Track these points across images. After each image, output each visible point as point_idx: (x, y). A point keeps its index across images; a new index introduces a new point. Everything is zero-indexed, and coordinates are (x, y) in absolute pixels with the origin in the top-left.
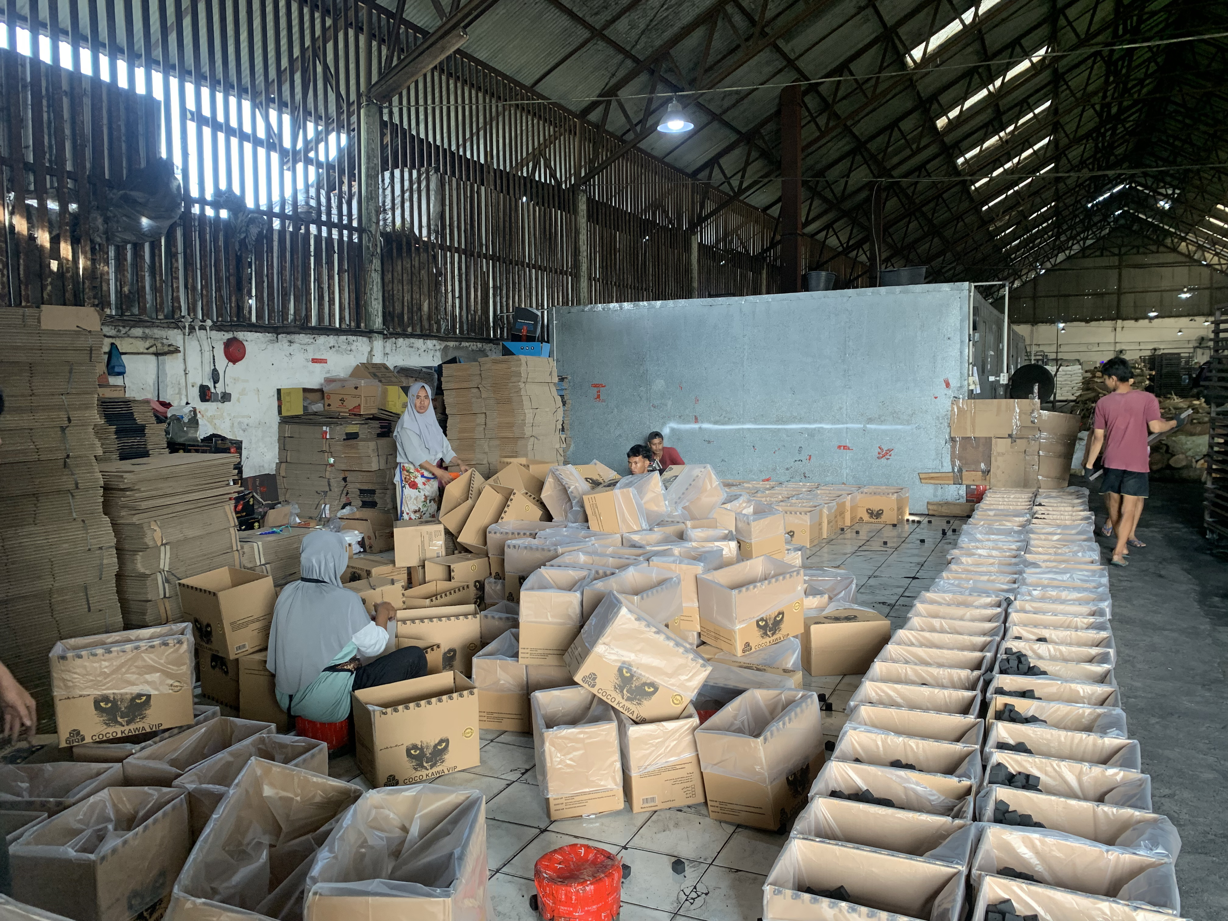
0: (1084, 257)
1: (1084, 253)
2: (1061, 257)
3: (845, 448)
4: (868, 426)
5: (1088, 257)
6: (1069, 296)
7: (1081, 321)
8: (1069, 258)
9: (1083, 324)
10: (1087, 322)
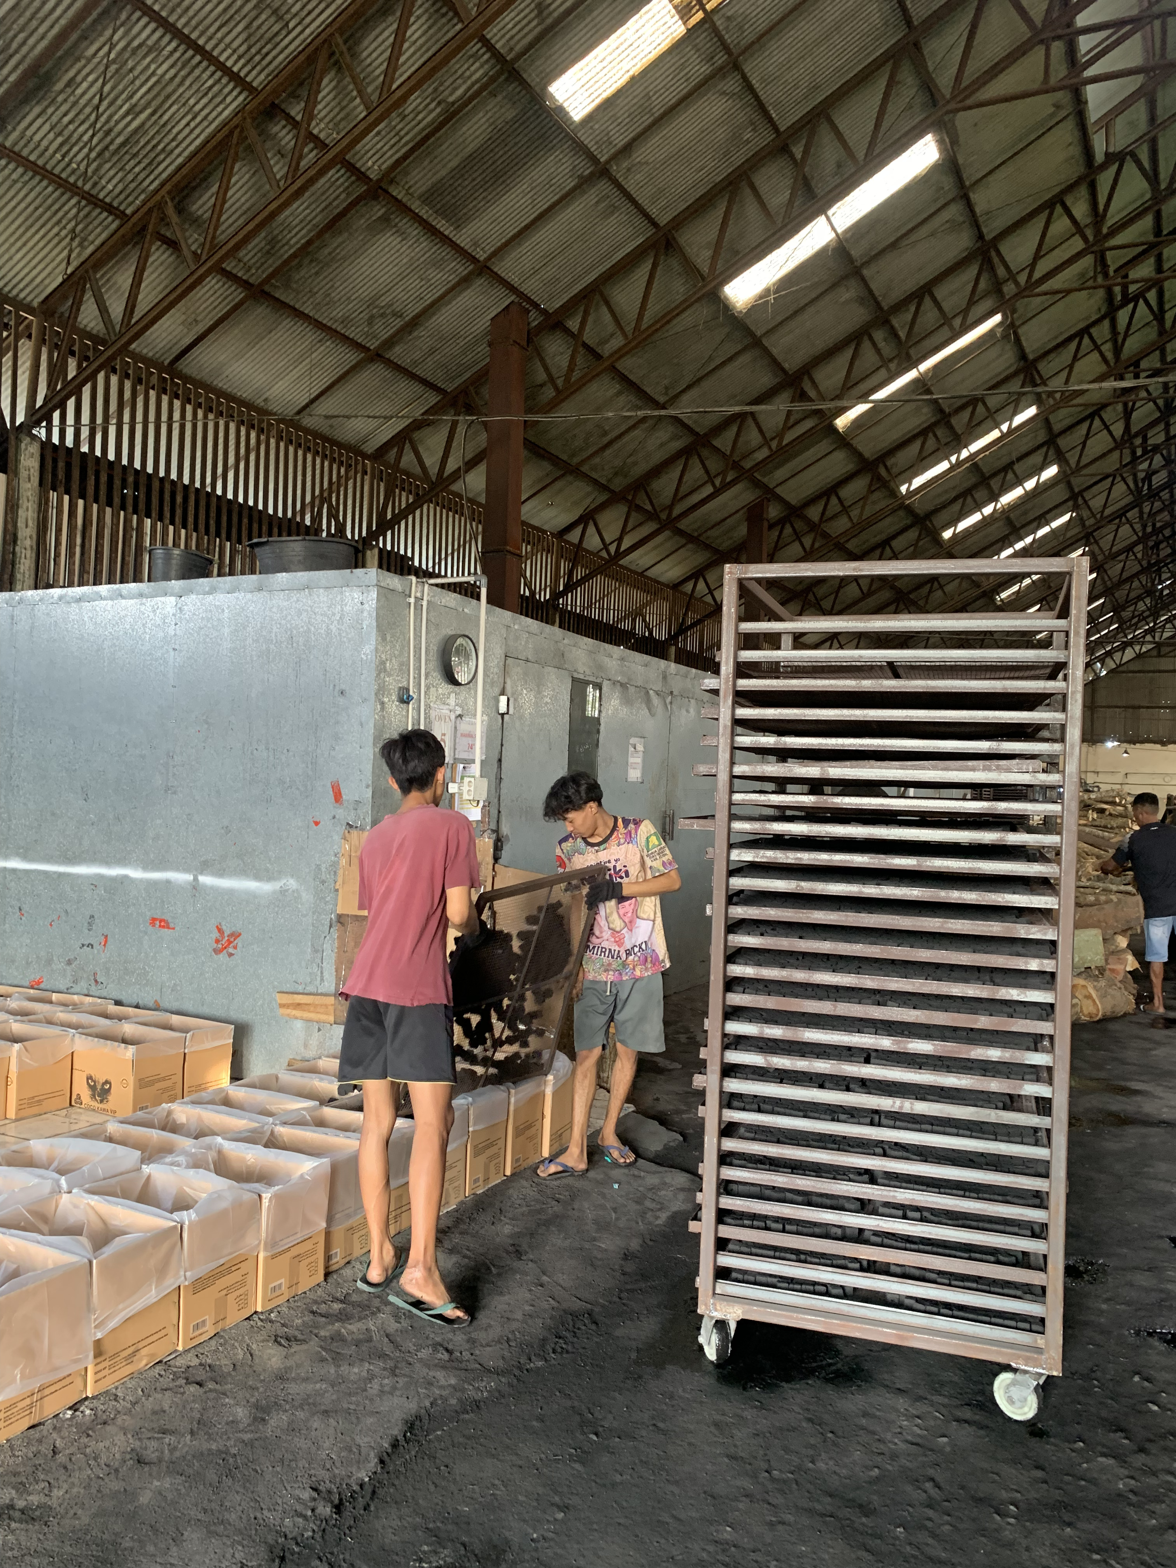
0: (1159, 655)
1: (1159, 652)
2: (1129, 654)
3: (164, 924)
4: (202, 879)
5: (1164, 656)
6: (1140, 707)
7: (1155, 742)
8: (1139, 656)
9: (1158, 746)
10: (1163, 744)
